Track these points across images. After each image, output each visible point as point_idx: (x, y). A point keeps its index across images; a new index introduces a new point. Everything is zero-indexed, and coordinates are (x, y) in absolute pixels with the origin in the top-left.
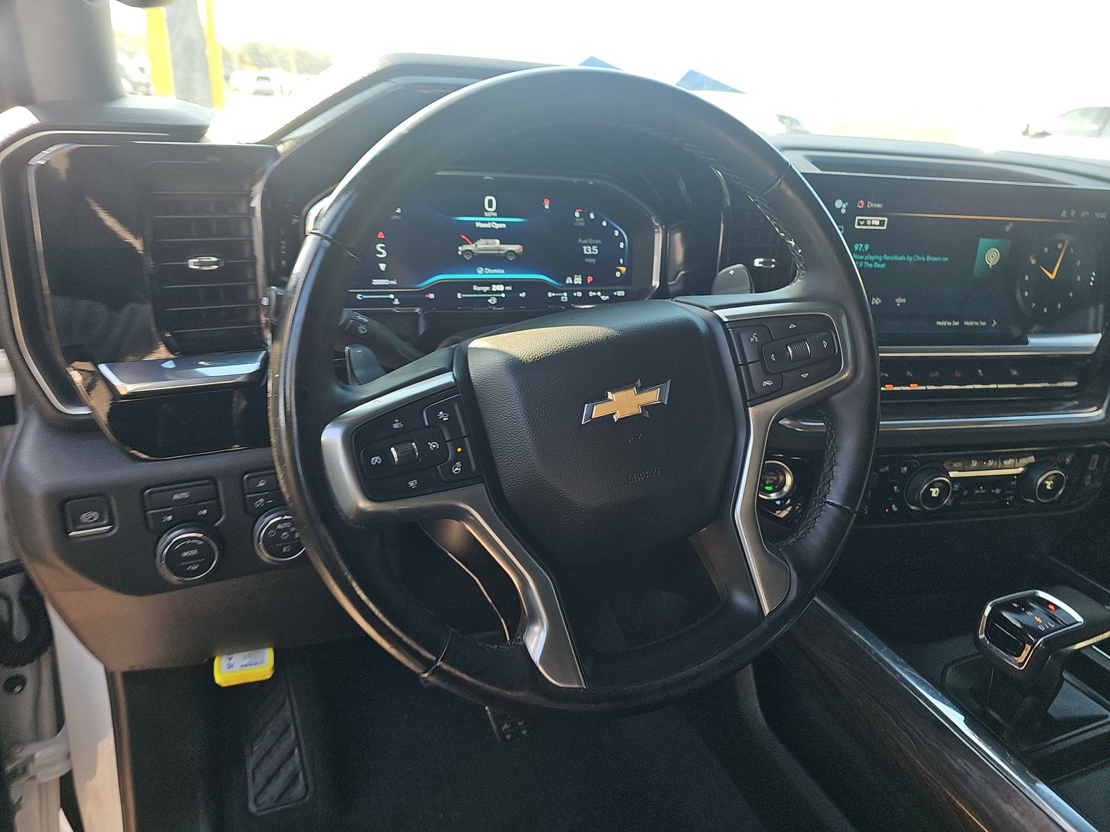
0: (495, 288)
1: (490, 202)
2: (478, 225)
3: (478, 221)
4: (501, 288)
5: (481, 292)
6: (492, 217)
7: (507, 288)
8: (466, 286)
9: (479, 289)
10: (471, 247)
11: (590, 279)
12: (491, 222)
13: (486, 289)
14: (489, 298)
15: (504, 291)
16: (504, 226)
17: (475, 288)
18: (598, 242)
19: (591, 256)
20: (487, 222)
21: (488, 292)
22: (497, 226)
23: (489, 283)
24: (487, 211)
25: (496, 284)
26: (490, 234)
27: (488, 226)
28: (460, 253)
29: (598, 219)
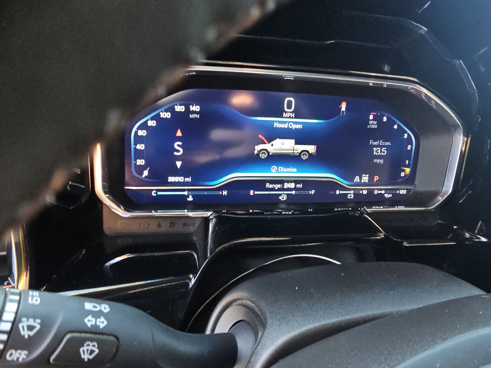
0: (286, 185)
1: (290, 103)
2: (276, 125)
3: (276, 121)
4: (292, 185)
5: (273, 189)
6: (290, 117)
7: (298, 186)
8: (260, 184)
9: (271, 186)
10: (267, 146)
11: (376, 178)
12: (289, 122)
13: (279, 186)
14: (280, 195)
15: (295, 189)
16: (300, 126)
17: (268, 185)
18: (388, 143)
19: (379, 157)
20: (285, 123)
21: (279, 190)
22: (294, 127)
23: (281, 182)
24: (286, 112)
25: (288, 182)
26: (285, 134)
27: (286, 126)
28: (256, 152)
29: (391, 123)
